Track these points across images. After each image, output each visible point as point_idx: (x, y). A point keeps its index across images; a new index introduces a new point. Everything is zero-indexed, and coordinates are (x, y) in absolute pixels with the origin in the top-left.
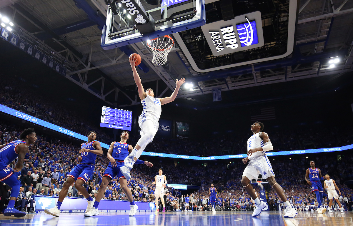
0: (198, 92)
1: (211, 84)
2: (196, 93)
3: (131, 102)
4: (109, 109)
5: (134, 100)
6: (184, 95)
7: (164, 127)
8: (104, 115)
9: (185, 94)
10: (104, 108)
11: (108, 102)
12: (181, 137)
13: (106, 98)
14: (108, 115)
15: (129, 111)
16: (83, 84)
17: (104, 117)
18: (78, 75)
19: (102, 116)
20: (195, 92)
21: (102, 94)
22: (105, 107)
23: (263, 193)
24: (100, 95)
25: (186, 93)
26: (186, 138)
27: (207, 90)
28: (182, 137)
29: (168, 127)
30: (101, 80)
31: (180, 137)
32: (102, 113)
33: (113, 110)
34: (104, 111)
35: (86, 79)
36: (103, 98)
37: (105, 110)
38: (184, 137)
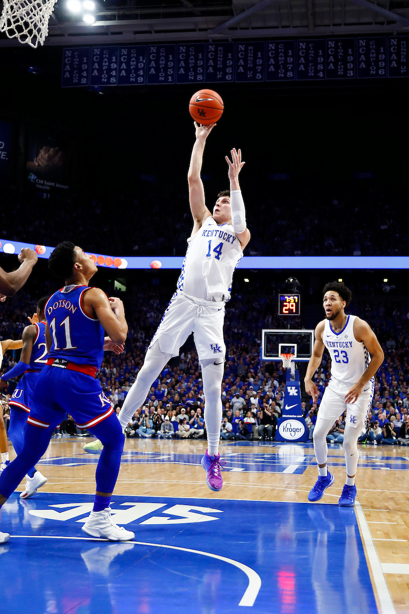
0: (113, 34)
1: (161, 11)
2: (106, 34)
6: (62, 35)
9: (70, 35)
12: (43, 185)
20: (102, 31)
23: (294, 388)
25: (72, 32)
26: (63, 186)
27: (146, 29)
28: (48, 184)
29: (1, 144)
31: (42, 182)
38: (55, 185)
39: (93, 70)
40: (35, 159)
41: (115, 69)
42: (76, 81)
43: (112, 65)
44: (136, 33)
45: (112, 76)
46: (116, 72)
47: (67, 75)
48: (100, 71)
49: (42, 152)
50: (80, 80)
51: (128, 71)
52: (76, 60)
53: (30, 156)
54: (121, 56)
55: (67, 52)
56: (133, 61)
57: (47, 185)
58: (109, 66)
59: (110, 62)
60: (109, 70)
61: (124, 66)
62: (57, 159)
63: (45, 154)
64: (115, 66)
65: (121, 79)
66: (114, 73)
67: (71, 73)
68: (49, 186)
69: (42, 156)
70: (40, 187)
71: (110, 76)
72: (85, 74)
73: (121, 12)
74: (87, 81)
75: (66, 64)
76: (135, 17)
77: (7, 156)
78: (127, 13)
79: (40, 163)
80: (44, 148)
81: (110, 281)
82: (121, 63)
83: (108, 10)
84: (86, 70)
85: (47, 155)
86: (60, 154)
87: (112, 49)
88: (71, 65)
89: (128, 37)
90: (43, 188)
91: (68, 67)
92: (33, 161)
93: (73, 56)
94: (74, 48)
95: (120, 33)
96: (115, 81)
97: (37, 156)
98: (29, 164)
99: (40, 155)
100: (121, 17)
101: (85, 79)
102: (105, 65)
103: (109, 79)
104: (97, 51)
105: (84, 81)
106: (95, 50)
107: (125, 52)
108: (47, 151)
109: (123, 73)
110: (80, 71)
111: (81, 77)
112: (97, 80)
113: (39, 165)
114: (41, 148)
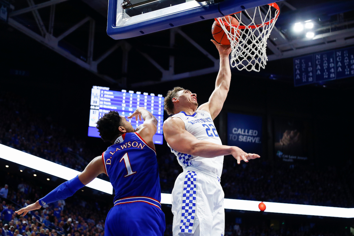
0: (329, 42)
2: (323, 43)
3: (160, 75)
4: (110, 94)
5: (167, 68)
6: (292, 49)
7: (244, 132)
8: (98, 108)
9: (297, 48)
10: (96, 90)
11: (107, 78)
12: (288, 158)
13: (99, 67)
14: (105, 107)
15: (156, 95)
16: (46, 37)
17: (97, 111)
18: (35, 15)
19: (91, 111)
20: (322, 41)
21: (91, 59)
22: (99, 87)
24: (86, 62)
28: (292, 157)
29: (255, 132)
30: (88, 23)
31: (287, 156)
32: (92, 103)
33: (117, 94)
34: (96, 99)
35: (52, 23)
36: (92, 67)
37: (99, 94)
38: (297, 157)
39: (316, 71)
40: (280, 140)
41: (333, 67)
42: (304, 80)
43: (330, 65)
44: (346, 39)
45: (331, 73)
46: (334, 69)
47: (298, 77)
48: (322, 70)
49: (285, 135)
50: (307, 79)
51: (343, 67)
52: (304, 66)
53: (276, 139)
54: (336, 57)
55: (296, 61)
56: (346, 60)
57: (291, 159)
58: (328, 66)
59: (329, 63)
60: (329, 68)
61: (340, 64)
62: (296, 138)
63: (287, 136)
64: (333, 65)
65: (338, 74)
66: (332, 70)
67: (301, 75)
68: (293, 159)
69: (285, 138)
70: (286, 160)
71: (330, 73)
72: (311, 74)
73: (333, 26)
74: (313, 79)
75: (296, 70)
76: (344, 27)
77: (260, 140)
78: (338, 26)
79: (285, 143)
80: (286, 131)
81: (346, 228)
82: (337, 62)
83: (323, 26)
84: (312, 71)
85: (289, 136)
86: (298, 134)
87: (330, 53)
88: (300, 69)
89: (341, 43)
90: (289, 160)
91: (298, 72)
92: (279, 142)
93: (301, 63)
94: (301, 57)
95: (335, 41)
96: (333, 76)
97: (282, 137)
98: (277, 144)
99: (284, 138)
100: (333, 30)
101: (311, 78)
102: (325, 65)
103: (329, 75)
104: (318, 57)
105: (311, 79)
106: (317, 56)
107: (339, 54)
108: (289, 133)
109: (340, 69)
110: (307, 72)
111: (308, 77)
112: (320, 77)
113: (284, 144)
114: (284, 132)
